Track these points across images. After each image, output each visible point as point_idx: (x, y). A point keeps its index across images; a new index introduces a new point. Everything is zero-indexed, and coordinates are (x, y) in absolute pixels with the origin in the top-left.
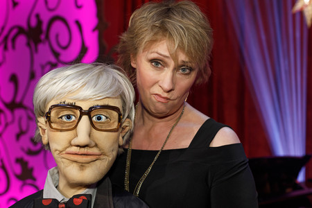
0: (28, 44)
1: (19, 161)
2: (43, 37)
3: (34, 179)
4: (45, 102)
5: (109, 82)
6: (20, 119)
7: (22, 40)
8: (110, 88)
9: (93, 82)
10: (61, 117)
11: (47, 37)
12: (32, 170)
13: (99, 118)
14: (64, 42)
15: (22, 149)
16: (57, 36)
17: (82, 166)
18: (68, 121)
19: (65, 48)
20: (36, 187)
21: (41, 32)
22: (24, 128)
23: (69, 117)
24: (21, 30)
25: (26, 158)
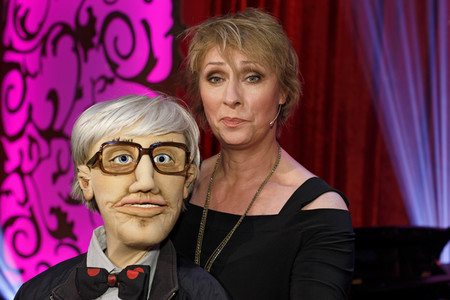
0: (75, 50)
1: (55, 211)
2: (96, 40)
3: (75, 238)
4: (92, 142)
5: (173, 115)
6: (59, 153)
7: (66, 43)
8: (175, 120)
9: (153, 114)
10: (113, 160)
11: (102, 41)
12: (72, 225)
13: (162, 159)
14: (125, 49)
15: (60, 195)
16: (116, 40)
17: (144, 221)
18: (124, 163)
19: (126, 58)
20: (77, 249)
21: (94, 33)
22: (64, 166)
23: (124, 158)
24: (65, 29)
25: (65, 208)
